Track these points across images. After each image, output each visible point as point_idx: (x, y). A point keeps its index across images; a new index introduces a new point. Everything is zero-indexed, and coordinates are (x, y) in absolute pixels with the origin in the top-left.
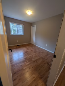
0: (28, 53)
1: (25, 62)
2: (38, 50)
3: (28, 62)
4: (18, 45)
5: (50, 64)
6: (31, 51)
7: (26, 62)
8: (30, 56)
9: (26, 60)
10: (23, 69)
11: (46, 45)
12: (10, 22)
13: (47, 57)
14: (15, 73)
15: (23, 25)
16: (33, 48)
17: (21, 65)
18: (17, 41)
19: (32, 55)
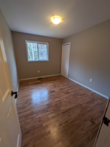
0: (54, 94)
1: (47, 111)
2: (73, 90)
3: (52, 113)
4: (39, 79)
5: (96, 122)
6: (61, 89)
7: (48, 113)
8: (57, 100)
9: (49, 108)
10: (42, 125)
11: (91, 80)
12: (26, 41)
13: (91, 105)
14: (28, 132)
15: (48, 44)
16: (64, 85)
17: (40, 118)
18: (39, 71)
19: (62, 99)
